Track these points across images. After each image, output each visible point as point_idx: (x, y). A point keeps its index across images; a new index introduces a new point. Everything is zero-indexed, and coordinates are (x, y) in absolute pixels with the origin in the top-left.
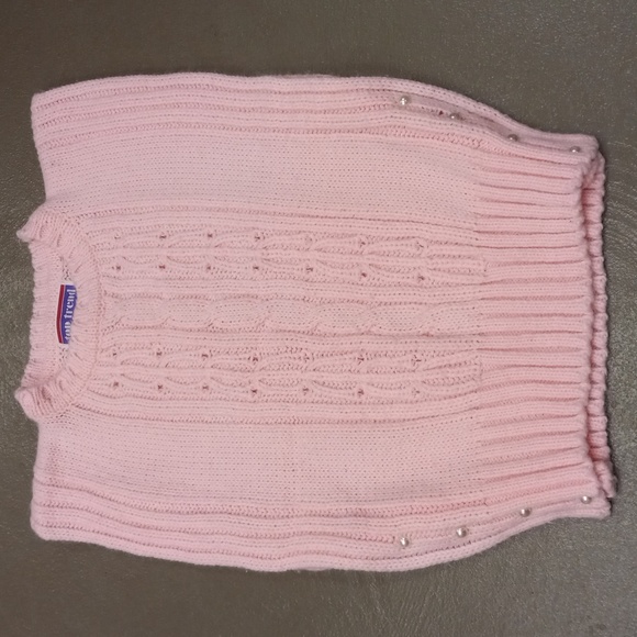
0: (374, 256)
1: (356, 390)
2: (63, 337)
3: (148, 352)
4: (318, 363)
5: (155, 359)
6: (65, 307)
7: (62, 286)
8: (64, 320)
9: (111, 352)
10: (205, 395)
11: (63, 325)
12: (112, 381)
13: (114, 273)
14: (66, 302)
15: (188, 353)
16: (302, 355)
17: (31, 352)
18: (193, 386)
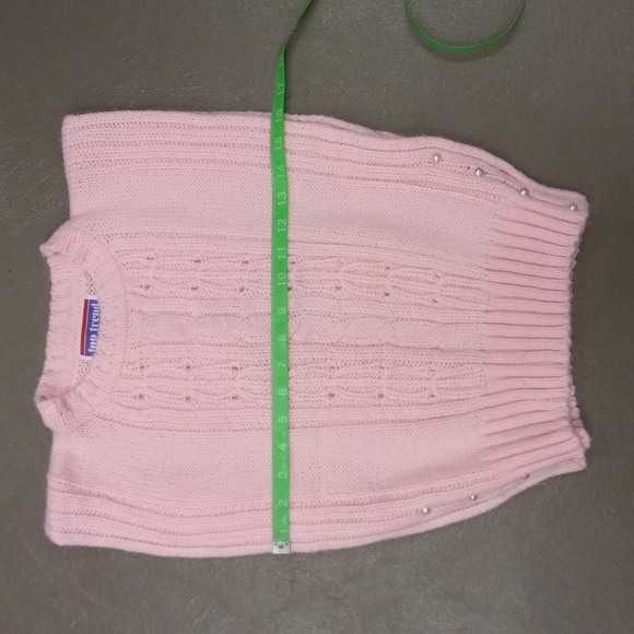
0: (397, 279)
1: (376, 394)
2: (86, 349)
3: (177, 365)
4: (342, 371)
5: (184, 372)
6: (90, 321)
7: (86, 301)
8: (90, 333)
9: (138, 365)
10: (234, 404)
11: (89, 337)
12: (137, 392)
13: (143, 291)
14: (91, 316)
15: (219, 366)
16: (327, 365)
17: (47, 363)
18: (222, 397)
